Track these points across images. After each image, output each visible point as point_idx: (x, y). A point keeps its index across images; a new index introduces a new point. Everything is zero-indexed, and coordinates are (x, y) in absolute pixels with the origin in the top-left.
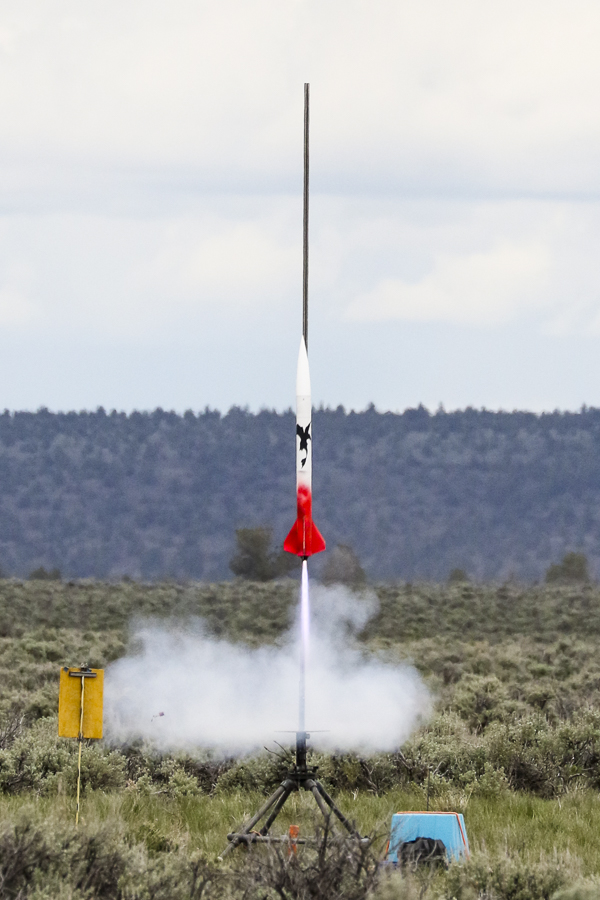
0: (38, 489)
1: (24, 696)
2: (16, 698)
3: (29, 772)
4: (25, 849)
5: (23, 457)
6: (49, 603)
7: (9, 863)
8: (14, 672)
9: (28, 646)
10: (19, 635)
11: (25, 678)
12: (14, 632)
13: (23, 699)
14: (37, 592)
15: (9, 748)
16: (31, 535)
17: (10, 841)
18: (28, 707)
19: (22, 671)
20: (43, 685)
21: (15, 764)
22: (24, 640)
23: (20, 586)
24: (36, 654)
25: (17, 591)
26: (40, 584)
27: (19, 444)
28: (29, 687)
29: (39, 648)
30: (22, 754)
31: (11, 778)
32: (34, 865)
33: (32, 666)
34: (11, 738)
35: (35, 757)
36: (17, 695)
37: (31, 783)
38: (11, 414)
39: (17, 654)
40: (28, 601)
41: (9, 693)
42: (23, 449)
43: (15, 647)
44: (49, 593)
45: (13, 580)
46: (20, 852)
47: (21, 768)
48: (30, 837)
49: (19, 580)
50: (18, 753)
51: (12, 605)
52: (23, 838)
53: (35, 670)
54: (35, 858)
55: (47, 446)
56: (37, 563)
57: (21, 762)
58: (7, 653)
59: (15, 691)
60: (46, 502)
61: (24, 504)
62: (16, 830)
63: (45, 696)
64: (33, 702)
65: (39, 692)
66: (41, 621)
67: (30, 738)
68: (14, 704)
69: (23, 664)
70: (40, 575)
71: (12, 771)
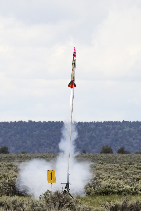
0: (137, 136)
1: (135, 176)
2: (134, 177)
3: (137, 191)
4: (138, 206)
5: (133, 130)
6: (139, 158)
7: (135, 209)
8: (133, 172)
9: (136, 167)
10: (134, 164)
11: (135, 173)
12: (133, 164)
13: (135, 177)
14: (137, 156)
15: (133, 186)
16: (135, 145)
17: (135, 205)
18: (136, 178)
19: (135, 171)
20: (139, 174)
21: (134, 189)
22: (135, 166)
23: (133, 155)
24: (137, 168)
25: (133, 156)
26: (137, 155)
27: (133, 128)
28: (136, 175)
29: (138, 167)
30: (136, 187)
31: (134, 192)
32: (140, 209)
33: (137, 170)
34: (133, 184)
35: (138, 188)
36: (134, 176)
37: (138, 193)
38: (131, 122)
39: (133, 168)
40: (135, 158)
41: (132, 176)
42: (134, 129)
43: (133, 167)
44: (139, 156)
45: (132, 154)
46: (137, 207)
47: (136, 190)
48: (139, 204)
49: (133, 154)
50: (135, 187)
51: (132, 158)
52: (138, 204)
53: (137, 171)
54: (140, 208)
55: (138, 128)
56: (137, 151)
57: (135, 189)
58: (132, 168)
59: (133, 175)
60: (138, 139)
61: (134, 139)
62: (136, 202)
63: (139, 176)
64: (137, 177)
65: (138, 175)
66: (138, 162)
67: (137, 184)
68: (133, 178)
69: (135, 170)
70: (137, 153)
71: (134, 191)
